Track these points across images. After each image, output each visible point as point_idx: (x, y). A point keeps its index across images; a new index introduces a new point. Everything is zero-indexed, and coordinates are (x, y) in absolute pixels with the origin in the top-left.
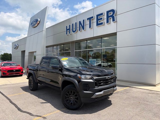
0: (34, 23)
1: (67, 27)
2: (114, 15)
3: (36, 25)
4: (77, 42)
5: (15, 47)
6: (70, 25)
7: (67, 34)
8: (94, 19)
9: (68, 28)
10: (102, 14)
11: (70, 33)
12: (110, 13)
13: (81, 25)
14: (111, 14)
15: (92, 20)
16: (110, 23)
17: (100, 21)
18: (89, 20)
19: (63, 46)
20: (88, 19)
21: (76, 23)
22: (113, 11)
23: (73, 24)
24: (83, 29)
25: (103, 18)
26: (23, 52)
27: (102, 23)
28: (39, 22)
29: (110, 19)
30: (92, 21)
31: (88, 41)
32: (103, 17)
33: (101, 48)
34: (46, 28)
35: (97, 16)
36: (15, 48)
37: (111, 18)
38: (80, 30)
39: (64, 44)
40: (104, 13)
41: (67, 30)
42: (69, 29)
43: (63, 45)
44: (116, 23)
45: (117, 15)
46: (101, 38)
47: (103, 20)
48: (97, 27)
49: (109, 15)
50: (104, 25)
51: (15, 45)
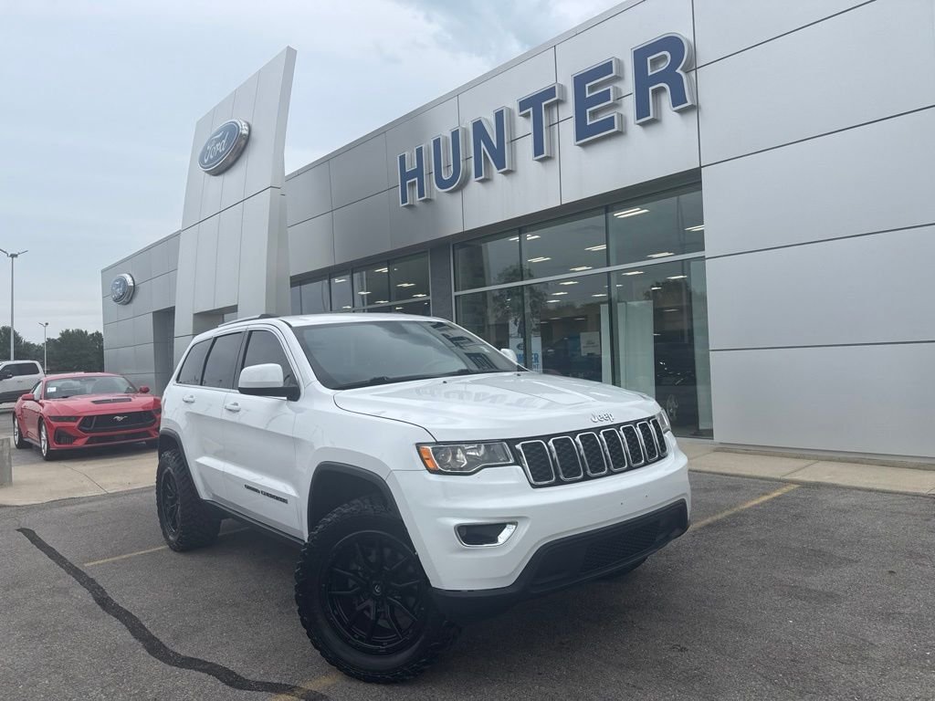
0: (219, 147)
1: (402, 159)
2: (678, 71)
3: (231, 160)
4: (462, 245)
5: (120, 291)
6: (419, 151)
7: (404, 200)
9: (411, 165)
10: (606, 68)
11: (421, 194)
12: (655, 62)
13: (483, 146)
14: (663, 66)
15: (549, 107)
16: (655, 121)
17: (594, 114)
18: (531, 109)
19: (385, 270)
20: (523, 105)
21: (455, 134)
22: (672, 44)
23: (437, 142)
24: (500, 164)
25: (617, 90)
26: (165, 318)
27: (609, 123)
28: (243, 142)
29: (658, 92)
30: (550, 116)
31: (530, 237)
32: (617, 85)
33: (608, 265)
34: (287, 173)
35: (580, 81)
36: (116, 300)
37: (663, 89)
38: (478, 174)
39: (388, 259)
40: (620, 64)
41: (405, 176)
42: (418, 172)
43: (388, 264)
44: (692, 117)
45: (696, 69)
46: (607, 209)
47: (614, 106)
48: (582, 145)
49: (650, 74)
50: (620, 133)
51: (120, 284)
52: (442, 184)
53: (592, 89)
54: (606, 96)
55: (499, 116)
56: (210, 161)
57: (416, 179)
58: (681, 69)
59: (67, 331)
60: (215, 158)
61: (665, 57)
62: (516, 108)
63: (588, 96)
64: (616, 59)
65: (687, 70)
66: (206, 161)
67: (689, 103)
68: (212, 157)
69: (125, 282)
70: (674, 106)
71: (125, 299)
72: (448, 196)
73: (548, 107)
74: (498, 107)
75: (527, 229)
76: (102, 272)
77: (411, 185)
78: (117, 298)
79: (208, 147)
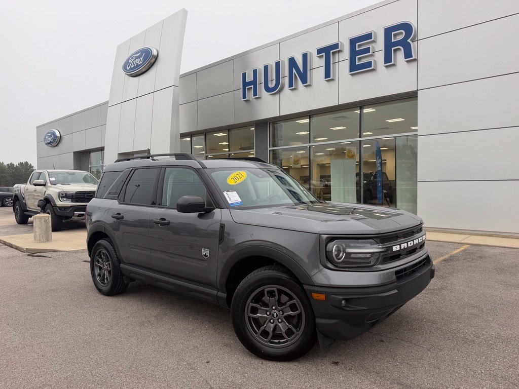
0: (138, 61)
1: (244, 75)
2: (409, 41)
5: (51, 139)
7: (244, 97)
8: (339, 51)
9: (250, 79)
10: (369, 36)
11: (255, 94)
12: (395, 35)
14: (400, 38)
16: (394, 65)
18: (324, 54)
20: (320, 51)
21: (278, 64)
22: (407, 27)
23: (266, 68)
25: (373, 47)
26: (83, 156)
27: (369, 64)
28: (153, 60)
29: (397, 50)
30: (334, 58)
32: (374, 45)
35: (353, 42)
36: (49, 144)
37: (400, 49)
38: (291, 85)
39: (229, 129)
40: (376, 34)
41: (245, 84)
42: (254, 82)
44: (414, 64)
45: (417, 41)
46: (361, 108)
47: (372, 55)
48: (352, 75)
49: (393, 41)
50: (374, 70)
52: (268, 89)
53: (359, 46)
54: (367, 50)
55: (305, 56)
56: (131, 69)
57: (252, 86)
58: (411, 40)
60: (134, 68)
61: (402, 33)
62: (315, 53)
63: (357, 49)
64: (375, 32)
65: (413, 41)
66: (128, 68)
67: (413, 58)
68: (133, 66)
69: (54, 134)
70: (405, 58)
71: (55, 144)
72: (271, 96)
73: (334, 53)
74: (304, 51)
75: (314, 116)
76: (37, 127)
77: (249, 89)
78: (48, 143)
79: (130, 61)
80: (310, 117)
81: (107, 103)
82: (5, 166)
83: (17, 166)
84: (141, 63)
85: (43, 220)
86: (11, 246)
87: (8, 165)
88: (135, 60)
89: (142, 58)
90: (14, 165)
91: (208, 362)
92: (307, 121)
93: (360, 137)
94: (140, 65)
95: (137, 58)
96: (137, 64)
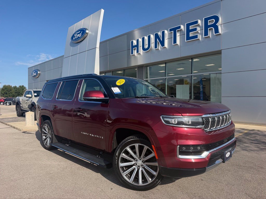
0: (79, 35)
1: (132, 42)
2: (217, 24)
5: (35, 74)
6: (138, 40)
8: (181, 30)
9: (135, 44)
10: (196, 22)
11: (138, 52)
13: (158, 40)
14: (213, 23)
15: (178, 31)
16: (209, 37)
18: (173, 31)
20: (171, 30)
21: (149, 36)
23: (143, 38)
24: (163, 45)
25: (198, 28)
27: (196, 37)
29: (210, 30)
30: (178, 33)
37: (212, 29)
38: (156, 47)
39: (124, 69)
41: (133, 47)
42: (137, 46)
44: (220, 36)
45: (221, 24)
46: (192, 59)
47: (197, 32)
49: (208, 25)
51: (35, 72)
52: (144, 49)
53: (191, 27)
55: (163, 33)
56: (75, 39)
57: (136, 48)
59: (5, 85)
60: (77, 38)
63: (190, 29)
66: (74, 39)
67: (219, 33)
68: (76, 38)
70: (215, 33)
71: (37, 77)
72: (146, 53)
75: (168, 63)
76: (28, 68)
77: (135, 49)
78: (34, 76)
79: (75, 35)
80: (165, 63)
81: (63, 56)
82: (12, 87)
83: (18, 87)
84: (80, 36)
85: (30, 115)
86: (14, 128)
87: (14, 87)
88: (77, 35)
89: (81, 34)
90: (17, 87)
91: (111, 189)
92: (164, 65)
93: (192, 74)
94: (80, 37)
95: (78, 34)
96: (78, 37)
